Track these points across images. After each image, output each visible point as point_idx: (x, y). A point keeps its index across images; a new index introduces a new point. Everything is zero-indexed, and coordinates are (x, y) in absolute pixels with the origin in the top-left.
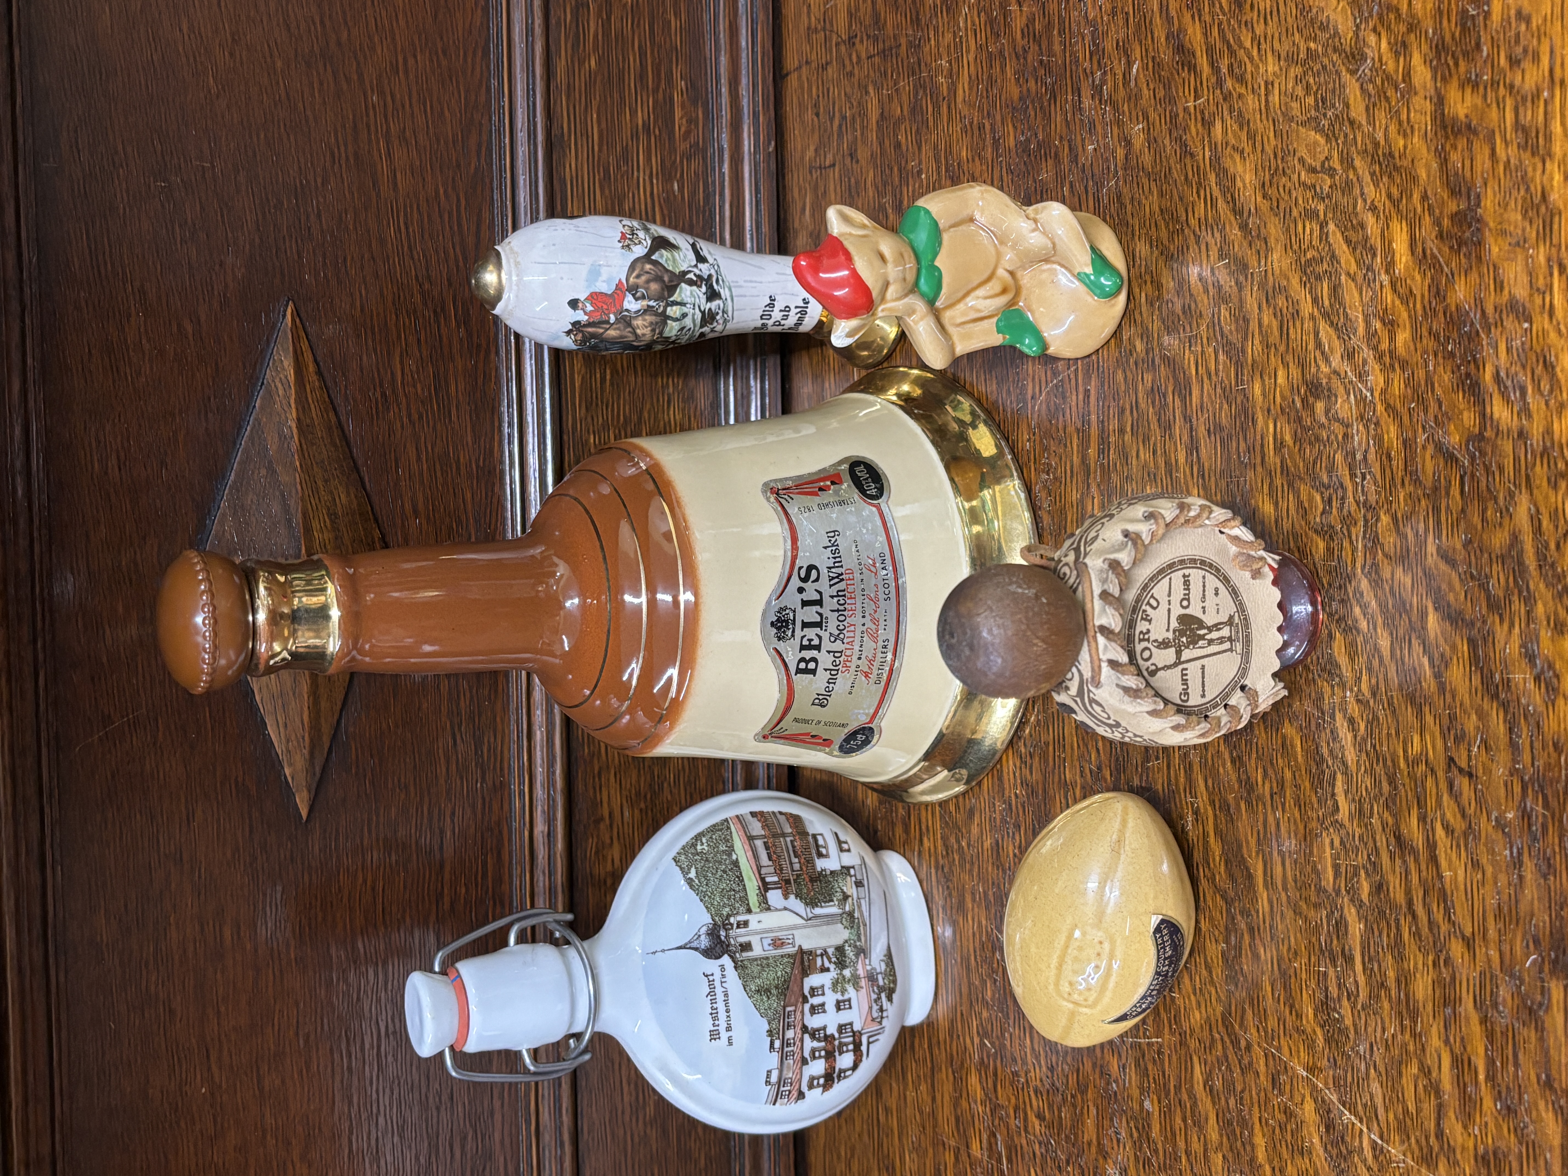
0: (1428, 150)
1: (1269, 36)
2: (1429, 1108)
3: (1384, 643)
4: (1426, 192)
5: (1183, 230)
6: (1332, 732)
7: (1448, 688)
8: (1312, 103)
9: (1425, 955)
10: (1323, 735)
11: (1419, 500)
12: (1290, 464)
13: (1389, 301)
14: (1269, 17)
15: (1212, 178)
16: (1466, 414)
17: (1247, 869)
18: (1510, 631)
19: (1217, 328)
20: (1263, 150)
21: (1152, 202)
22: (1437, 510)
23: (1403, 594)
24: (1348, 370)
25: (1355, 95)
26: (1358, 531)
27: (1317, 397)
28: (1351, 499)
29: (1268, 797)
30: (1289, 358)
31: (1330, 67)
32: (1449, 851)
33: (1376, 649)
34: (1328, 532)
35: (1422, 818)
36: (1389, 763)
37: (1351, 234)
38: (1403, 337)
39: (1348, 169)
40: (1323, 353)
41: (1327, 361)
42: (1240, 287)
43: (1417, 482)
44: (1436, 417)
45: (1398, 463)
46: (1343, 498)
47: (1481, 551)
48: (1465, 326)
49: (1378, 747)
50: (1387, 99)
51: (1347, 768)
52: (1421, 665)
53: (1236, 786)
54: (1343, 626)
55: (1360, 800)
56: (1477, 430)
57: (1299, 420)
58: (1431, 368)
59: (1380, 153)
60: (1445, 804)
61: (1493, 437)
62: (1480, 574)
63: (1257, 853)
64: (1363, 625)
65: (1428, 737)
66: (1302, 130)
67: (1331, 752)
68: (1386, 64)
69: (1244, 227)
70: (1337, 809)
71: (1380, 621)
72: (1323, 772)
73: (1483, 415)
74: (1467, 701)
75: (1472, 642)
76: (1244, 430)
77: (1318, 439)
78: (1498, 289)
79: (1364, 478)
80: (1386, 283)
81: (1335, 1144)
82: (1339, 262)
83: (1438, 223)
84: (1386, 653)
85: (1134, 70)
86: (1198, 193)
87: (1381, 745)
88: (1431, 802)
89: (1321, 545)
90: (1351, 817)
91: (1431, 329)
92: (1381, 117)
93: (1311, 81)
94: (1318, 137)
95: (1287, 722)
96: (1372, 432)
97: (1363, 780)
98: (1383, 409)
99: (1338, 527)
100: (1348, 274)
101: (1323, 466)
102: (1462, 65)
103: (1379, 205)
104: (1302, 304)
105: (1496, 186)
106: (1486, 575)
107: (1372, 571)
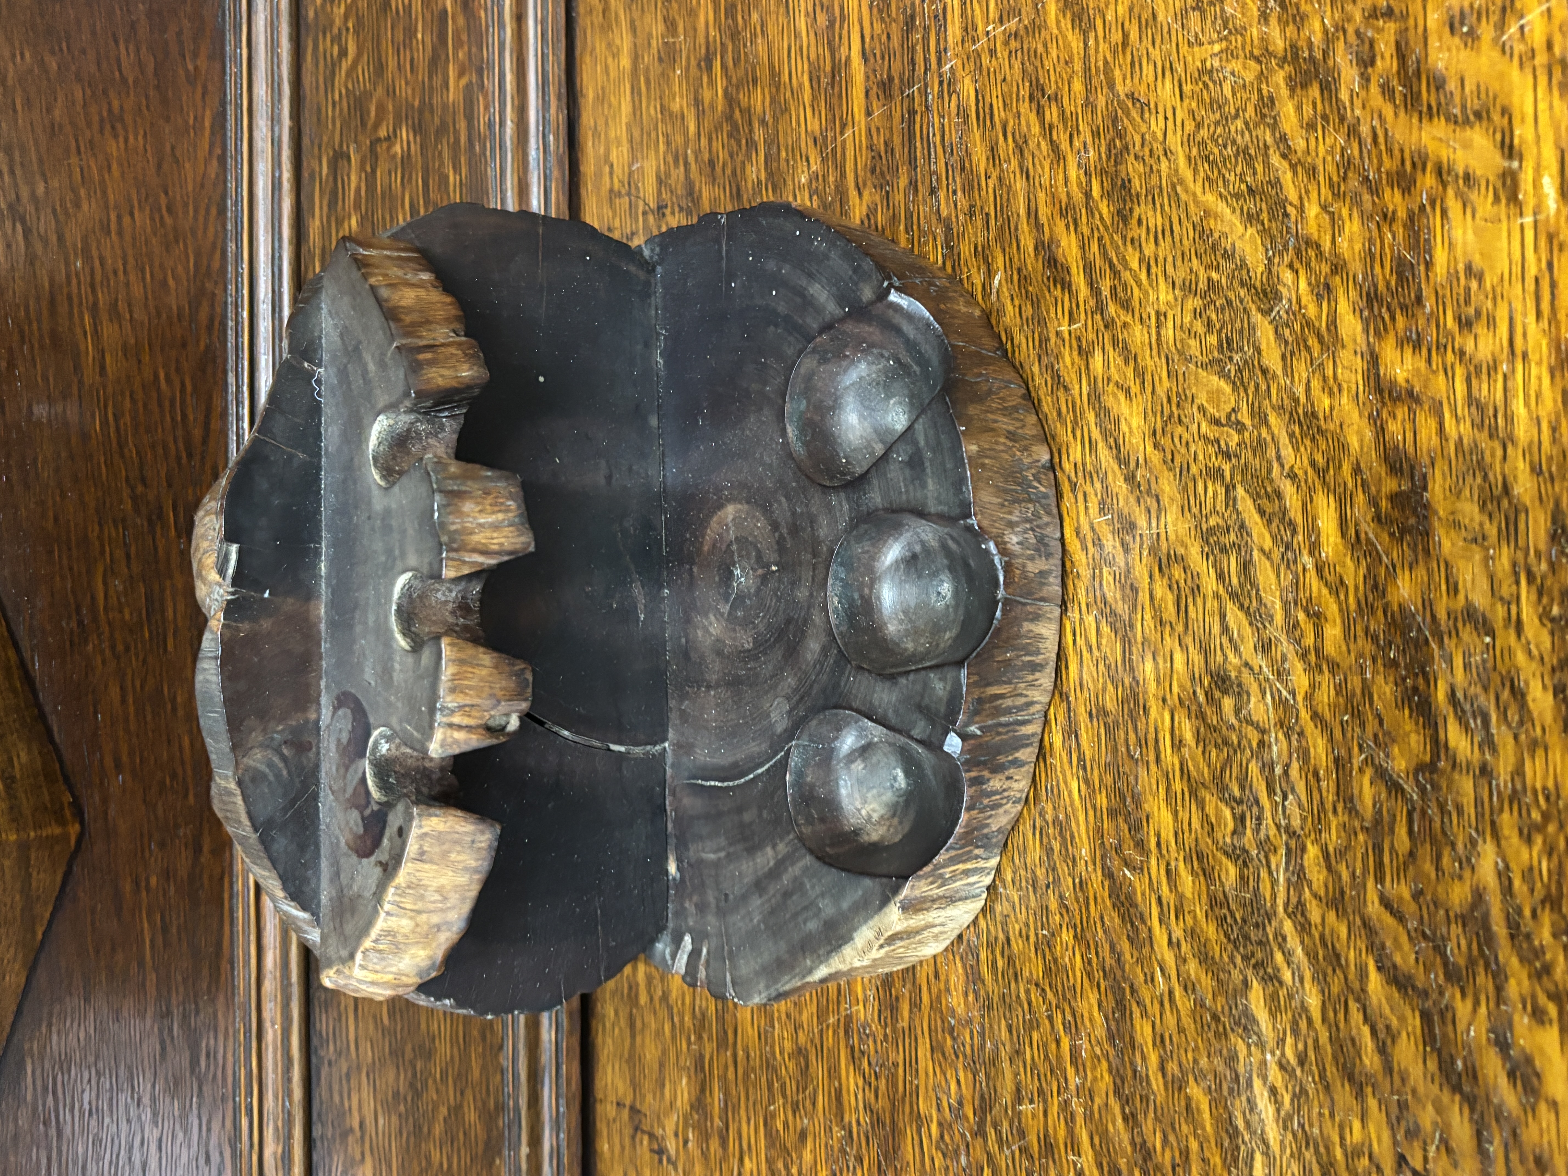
0: (1360, 416)
1: (1161, 260)
3: (1313, 1001)
4: (1358, 464)
6: (1249, 1101)
7: (1396, 1069)
8: (1215, 342)
10: (1237, 1103)
11: (1356, 834)
12: (1191, 768)
13: (1314, 589)
14: (1160, 236)
15: (1091, 417)
16: (1413, 738)
18: (1475, 1010)
19: (1099, 594)
20: (1153, 392)
22: (1378, 849)
23: (1337, 946)
24: (1264, 664)
25: (1268, 339)
26: (1279, 860)
27: (1225, 692)
28: (1270, 821)
30: (1189, 640)
31: (1236, 303)
33: (1304, 1008)
34: (1240, 857)
36: (1322, 1150)
37: (1265, 503)
38: (1332, 634)
39: (1261, 424)
40: (1231, 640)
41: (1237, 650)
42: (1126, 549)
43: (1352, 810)
44: (1376, 736)
45: (1328, 786)
46: (1259, 818)
47: (1435, 906)
48: (1411, 631)
49: (1307, 1127)
50: (1308, 349)
51: (1268, 1147)
52: (1361, 1036)
53: (1129, 1149)
54: (1262, 972)
56: (1428, 758)
57: (1201, 716)
58: (1368, 676)
59: (1301, 411)
61: (1449, 769)
62: (1434, 933)
64: (1287, 976)
65: (1371, 1125)
66: (1202, 373)
67: (1248, 1124)
68: (1306, 307)
69: (1130, 479)
71: (1308, 975)
72: (1238, 1148)
73: (1435, 741)
74: (1421, 1089)
75: (1426, 1017)
76: (1133, 718)
77: (1226, 742)
78: (1452, 593)
79: (1285, 798)
80: (1310, 566)
82: (1249, 535)
83: (1373, 502)
85: (996, 282)
86: (1073, 432)
87: (1311, 1125)
89: (1232, 871)
91: (1367, 628)
92: (1301, 369)
93: (1214, 316)
94: (1222, 383)
95: (1191, 1079)
96: (1295, 743)
97: (1288, 1166)
98: (1308, 717)
99: (1254, 853)
100: (1262, 550)
101: (1234, 775)
102: (1400, 320)
103: (1300, 473)
104: (1204, 579)
105: (1446, 468)
106: (1442, 936)
107: (1297, 911)
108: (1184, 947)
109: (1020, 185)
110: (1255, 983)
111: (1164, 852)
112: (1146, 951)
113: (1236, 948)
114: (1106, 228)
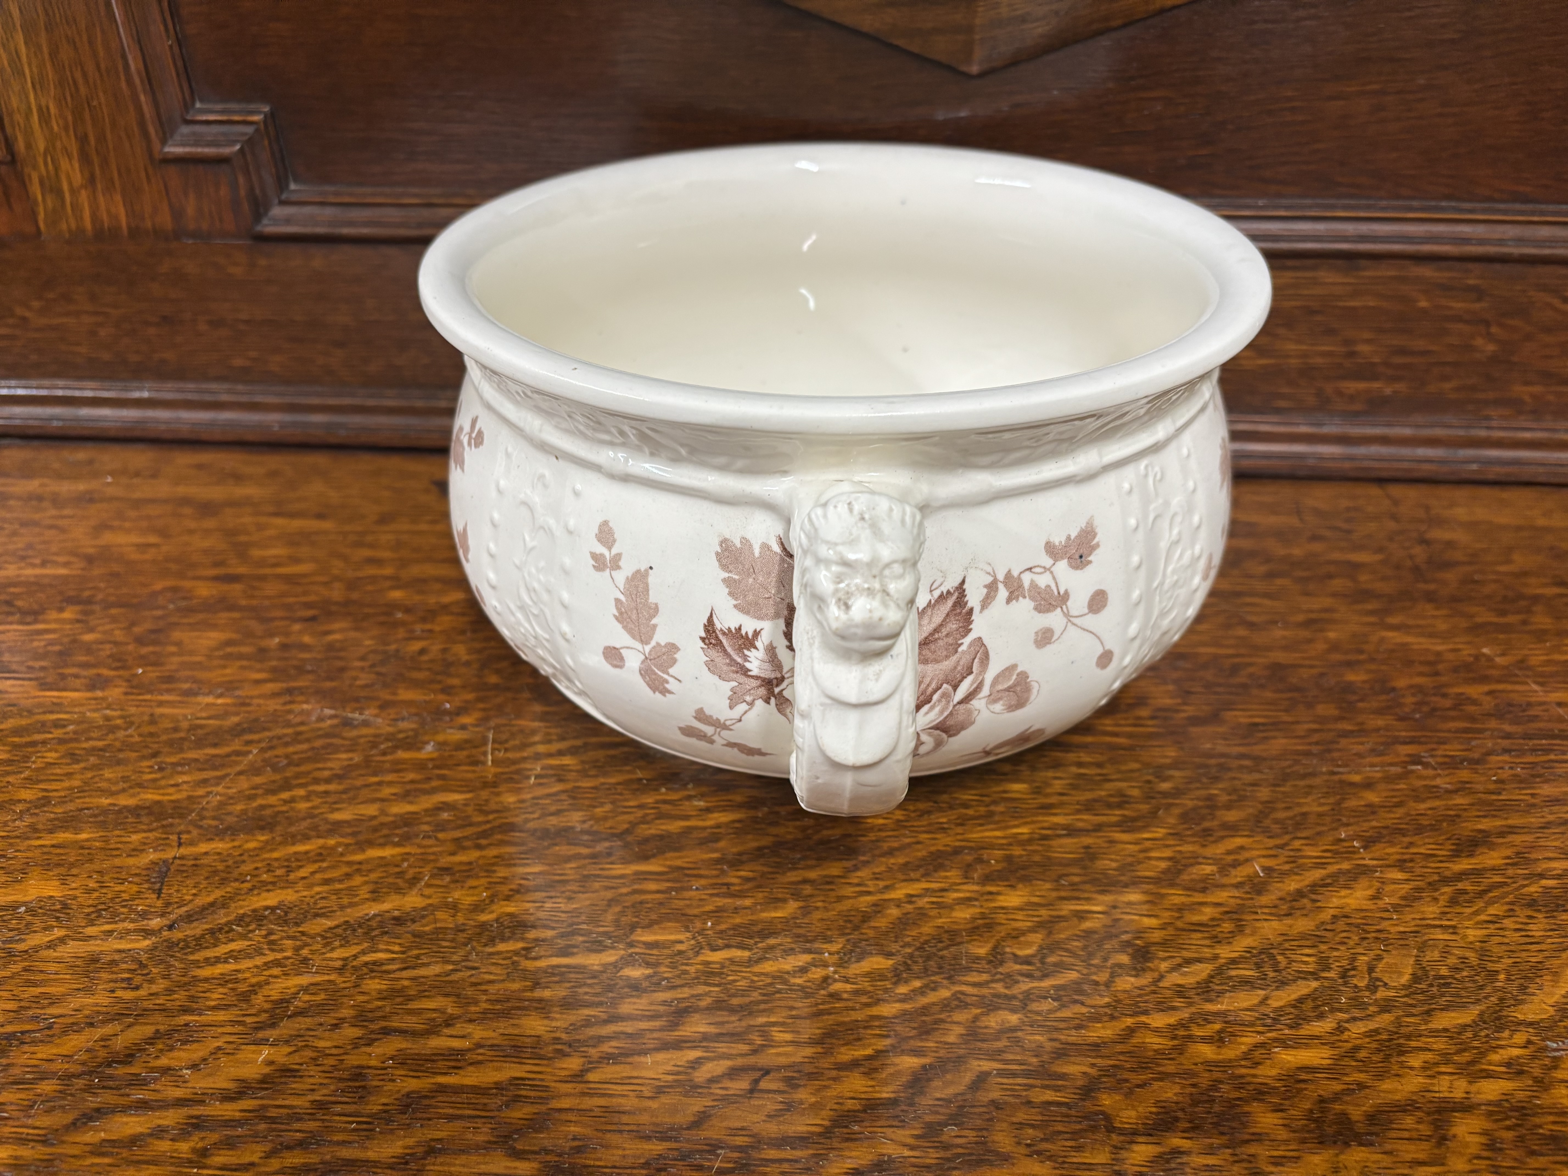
0: (1412, 1093)
1: (1501, 933)
2: (411, 1022)
3: (886, 1010)
4: (1368, 1087)
5: (1287, 833)
6: (792, 949)
7: (842, 1073)
8: (1443, 973)
9: (566, 1031)
10: (789, 940)
11: (1036, 1056)
12: (1062, 924)
13: (1244, 1039)
14: (1524, 933)
15: (1345, 866)
16: (1133, 1113)
17: (654, 856)
18: (905, 1145)
19: (1192, 861)
20: (1382, 918)
21: (1312, 805)
22: (1027, 1074)
23: (937, 1033)
25: (1458, 1018)
26: (1000, 990)
27: (1133, 957)
28: (1032, 985)
29: (725, 881)
30: (1171, 931)
31: (1483, 993)
32: (672, 1063)
33: (879, 1001)
34: (995, 959)
35: (705, 1037)
36: (762, 1006)
37: (1310, 1004)
38: (1207, 1051)
39: (1380, 1006)
40: (1180, 965)
41: (1173, 969)
42: (1238, 886)
43: (1056, 1055)
44: (1127, 1081)
45: (1073, 1036)
46: (1032, 976)
47: (988, 1120)
48: (1229, 1121)
49: (778, 995)
50: (1460, 1052)
51: (757, 962)
52: (864, 1047)
54: (902, 968)
55: (722, 973)
56: (1118, 1125)
57: (1108, 936)
58: (1178, 1079)
59: (1402, 1041)
60: (721, 1062)
61: (1112, 1143)
62: (963, 1116)
63: (670, 867)
64: (902, 989)
65: (789, 1049)
66: (1411, 961)
67: (773, 947)
68: (1497, 1052)
69: (1300, 894)
70: (714, 949)
71: (907, 1006)
72: (751, 937)
73: (1135, 1133)
74: (828, 1093)
76: (1093, 881)
77: (1091, 955)
78: (1273, 1160)
79: (1054, 999)
80: (1263, 1037)
81: (381, 925)
82: (1277, 988)
83: (1336, 1098)
84: (875, 1011)
86: (1328, 851)
87: (782, 999)
88: (722, 1048)
89: (982, 951)
90: (707, 963)
91: (1221, 1082)
92: (1440, 1044)
93: (1465, 974)
94: (1407, 977)
95: (801, 904)
96: (1103, 1011)
97: (744, 978)
98: (1128, 1024)
99: (1000, 970)
100: (1266, 998)
101: (1064, 959)
102: (1510, 1135)
103: (1345, 1036)
104: (1228, 948)
105: (1384, 1164)
106: (963, 1123)
107: (959, 1002)
108: (909, 907)
109: (1533, 820)
110: (891, 962)
111: (986, 897)
112: (900, 876)
113: (918, 949)
114: (1517, 889)
